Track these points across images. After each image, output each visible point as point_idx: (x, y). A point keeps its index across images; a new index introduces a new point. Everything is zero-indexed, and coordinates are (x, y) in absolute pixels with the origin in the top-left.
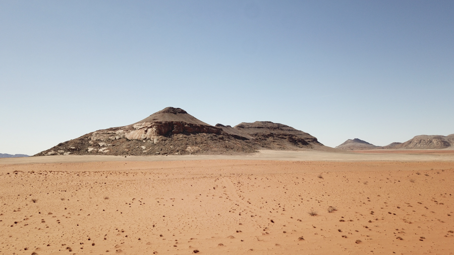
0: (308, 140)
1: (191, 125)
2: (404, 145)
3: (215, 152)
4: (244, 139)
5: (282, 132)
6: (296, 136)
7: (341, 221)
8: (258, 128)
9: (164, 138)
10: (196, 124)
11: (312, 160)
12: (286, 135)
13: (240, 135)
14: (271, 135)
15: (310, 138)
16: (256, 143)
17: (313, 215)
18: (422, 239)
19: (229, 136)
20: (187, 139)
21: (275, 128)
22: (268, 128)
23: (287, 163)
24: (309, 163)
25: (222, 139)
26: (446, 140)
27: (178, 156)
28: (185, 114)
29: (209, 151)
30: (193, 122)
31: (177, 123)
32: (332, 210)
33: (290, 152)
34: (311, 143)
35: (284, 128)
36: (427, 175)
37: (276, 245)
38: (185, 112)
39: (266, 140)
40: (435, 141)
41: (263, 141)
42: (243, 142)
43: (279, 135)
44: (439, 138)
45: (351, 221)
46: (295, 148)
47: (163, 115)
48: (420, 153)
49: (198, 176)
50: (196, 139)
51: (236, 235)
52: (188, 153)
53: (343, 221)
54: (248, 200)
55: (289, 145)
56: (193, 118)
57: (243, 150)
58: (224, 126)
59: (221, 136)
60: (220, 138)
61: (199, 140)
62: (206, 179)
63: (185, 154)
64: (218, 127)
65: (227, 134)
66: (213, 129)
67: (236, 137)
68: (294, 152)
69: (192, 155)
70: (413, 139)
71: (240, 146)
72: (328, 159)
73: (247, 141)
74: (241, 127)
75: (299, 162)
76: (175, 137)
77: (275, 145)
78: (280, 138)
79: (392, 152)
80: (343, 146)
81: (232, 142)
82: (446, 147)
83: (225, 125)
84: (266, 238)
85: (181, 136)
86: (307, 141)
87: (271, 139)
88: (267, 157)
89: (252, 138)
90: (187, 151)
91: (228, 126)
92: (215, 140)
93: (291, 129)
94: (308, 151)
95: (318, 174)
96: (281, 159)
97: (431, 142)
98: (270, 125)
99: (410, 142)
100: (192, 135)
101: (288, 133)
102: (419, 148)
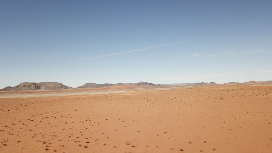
2: (14, 88)
26: (38, 85)
36: (26, 105)
40: (32, 86)
44: (34, 84)
48: (24, 93)
70: (20, 85)
79: (6, 92)
82: (38, 89)
97: (30, 86)
99: (18, 86)
102: (23, 90)
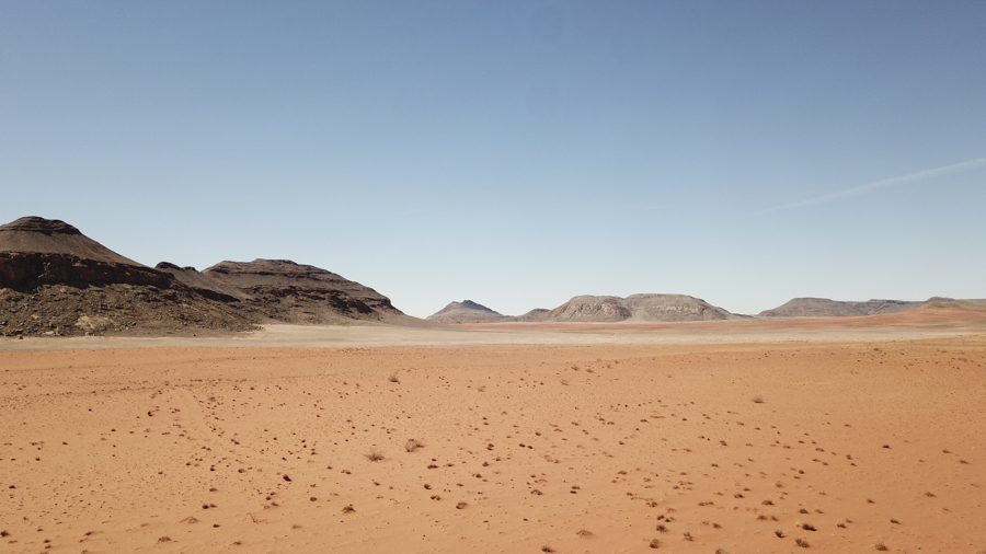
0: (372, 303)
1: (90, 263)
2: (554, 314)
3: (153, 331)
4: (227, 299)
5: (316, 285)
6: (346, 294)
7: (430, 467)
8: (262, 273)
9: (13, 294)
10: (106, 260)
11: (378, 344)
12: (324, 292)
13: (218, 290)
14: (292, 291)
15: (377, 297)
16: (257, 308)
17: (375, 458)
18: (574, 490)
19: (190, 292)
20: (78, 298)
21: (300, 277)
22: (285, 275)
23: (325, 352)
24: (370, 352)
25: (173, 298)
26: (624, 305)
27: (53, 339)
28: (76, 236)
29: (139, 328)
30: (96, 256)
31: (52, 257)
32: (415, 446)
33: (331, 327)
34: (378, 310)
35: (326, 277)
36: (589, 371)
37: (295, 527)
38: (76, 232)
39: (279, 302)
40: (605, 308)
41: (273, 305)
42: (224, 306)
43: (308, 291)
44: (612, 301)
45: (450, 466)
46: (344, 319)
47: (12, 237)
48: (581, 330)
49: (107, 388)
50: (103, 297)
51: (202, 515)
52: (82, 332)
53: (436, 467)
54: (232, 436)
55: (330, 313)
56: (97, 247)
57: (225, 324)
58: (178, 268)
59: (169, 292)
60: (167, 297)
61: (111, 299)
62: (128, 393)
63: (71, 334)
64: (163, 270)
65: (186, 286)
66: (149, 274)
67: (209, 295)
68: (341, 328)
69: (93, 338)
70: (569, 303)
71: (215, 314)
72: (411, 343)
73: (236, 303)
74: (221, 270)
75: (350, 349)
76: (46, 291)
77: (300, 313)
78: (312, 297)
79: (532, 327)
80: (442, 314)
81: (197, 307)
82: (625, 319)
83: (181, 266)
84: (272, 514)
85: (62, 290)
86: (368, 304)
87: (290, 299)
88: (279, 341)
89: (245, 296)
90: (78, 327)
91: (189, 268)
92: (155, 300)
93: (335, 278)
94: (371, 325)
95: (389, 374)
96: (311, 345)
97: (599, 308)
98: (288, 269)
99: (564, 308)
100: (93, 288)
101: (329, 286)
102: (580, 320)
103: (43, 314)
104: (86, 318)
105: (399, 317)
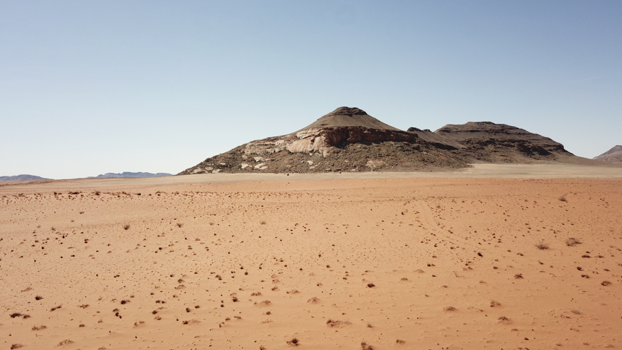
0: (550, 148)
1: (372, 130)
3: (407, 168)
4: (450, 148)
5: (508, 137)
6: (530, 143)
7: (584, 257)
8: (472, 131)
9: (337, 149)
10: (380, 128)
11: (554, 177)
12: (514, 142)
13: (444, 143)
14: (492, 142)
15: (553, 144)
16: (469, 153)
17: (542, 248)
19: (428, 145)
20: (367, 150)
21: (497, 132)
22: (487, 131)
23: (515, 181)
24: (547, 182)
25: (418, 148)
27: (355, 173)
28: (365, 116)
29: (399, 167)
30: (375, 127)
31: (354, 129)
32: (574, 243)
33: (519, 165)
34: (554, 153)
35: (511, 131)
37: (481, 282)
38: (365, 113)
39: (483, 149)
41: (479, 151)
42: (448, 153)
43: (503, 142)
45: (600, 257)
46: (528, 159)
47: (334, 119)
49: (382, 199)
50: (380, 149)
51: (427, 269)
52: (369, 170)
53: (588, 257)
54: (449, 228)
55: (519, 156)
56: (375, 121)
57: (449, 164)
58: (420, 131)
59: (415, 145)
60: (414, 148)
61: (384, 151)
62: (392, 202)
63: (364, 171)
64: (411, 132)
65: (425, 141)
66: (404, 135)
67: (439, 146)
68: (526, 165)
69: (375, 173)
71: (443, 158)
72: (580, 176)
73: (456, 151)
74: (446, 130)
75: (533, 180)
76: (351, 147)
77: (497, 156)
78: (505, 145)
80: (607, 155)
81: (433, 153)
83: (422, 129)
84: (468, 274)
85: (359, 146)
86: (547, 149)
87: (491, 147)
88: (484, 174)
89: (462, 146)
90: (367, 167)
91: (426, 130)
92: (408, 150)
93: (522, 132)
94: (548, 163)
95: (560, 195)
96: (505, 177)
98: (489, 127)
100: (374, 144)
101: (518, 138)
103: (350, 160)
104: (371, 162)
105: (570, 158)
